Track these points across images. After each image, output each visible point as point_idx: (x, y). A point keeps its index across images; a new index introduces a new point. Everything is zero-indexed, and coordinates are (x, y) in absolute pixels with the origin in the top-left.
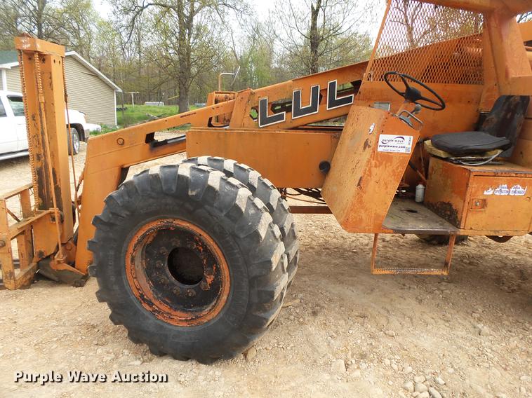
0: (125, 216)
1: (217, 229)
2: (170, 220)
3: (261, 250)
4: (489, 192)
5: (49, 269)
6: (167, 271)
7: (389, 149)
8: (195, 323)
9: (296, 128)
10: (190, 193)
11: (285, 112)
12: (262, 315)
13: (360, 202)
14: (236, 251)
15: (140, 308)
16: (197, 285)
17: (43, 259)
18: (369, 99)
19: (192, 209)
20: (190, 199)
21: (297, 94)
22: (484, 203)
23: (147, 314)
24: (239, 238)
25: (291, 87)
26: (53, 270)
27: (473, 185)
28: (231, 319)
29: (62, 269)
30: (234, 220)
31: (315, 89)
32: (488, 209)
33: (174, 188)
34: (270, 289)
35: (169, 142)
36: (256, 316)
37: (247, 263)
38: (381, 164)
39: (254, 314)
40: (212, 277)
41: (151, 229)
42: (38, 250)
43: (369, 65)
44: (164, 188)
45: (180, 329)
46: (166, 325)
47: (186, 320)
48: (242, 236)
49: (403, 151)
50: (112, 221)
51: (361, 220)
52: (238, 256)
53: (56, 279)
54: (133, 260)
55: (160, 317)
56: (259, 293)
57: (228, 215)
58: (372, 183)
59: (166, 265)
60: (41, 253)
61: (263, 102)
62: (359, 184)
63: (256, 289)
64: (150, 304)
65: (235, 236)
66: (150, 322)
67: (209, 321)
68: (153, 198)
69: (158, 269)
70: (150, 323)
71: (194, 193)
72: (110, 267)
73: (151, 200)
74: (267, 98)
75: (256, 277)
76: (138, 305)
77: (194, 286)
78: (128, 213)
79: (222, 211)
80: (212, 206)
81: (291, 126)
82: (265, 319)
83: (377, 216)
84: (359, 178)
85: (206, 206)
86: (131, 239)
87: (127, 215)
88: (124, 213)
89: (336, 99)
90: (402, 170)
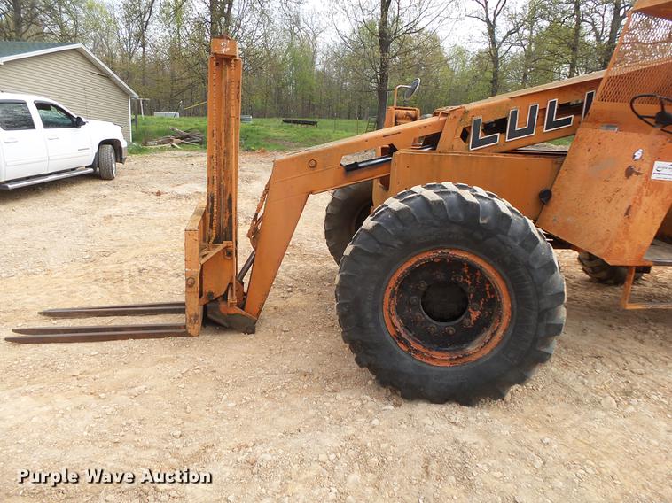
0: (396, 246)
1: (507, 259)
2: (446, 251)
3: (553, 282)
5: (217, 313)
6: (421, 308)
8: (459, 362)
9: (506, 152)
10: (481, 222)
11: (498, 134)
12: (546, 350)
13: (626, 232)
14: (528, 283)
15: (396, 348)
16: (457, 321)
17: (211, 301)
18: (597, 122)
19: (481, 238)
20: (481, 228)
21: (514, 113)
23: (403, 354)
24: (533, 268)
25: (508, 105)
26: (222, 314)
28: (511, 355)
29: (233, 312)
30: (531, 250)
31: (534, 109)
33: (461, 215)
35: (360, 165)
36: (539, 351)
37: (538, 295)
39: (538, 349)
40: (478, 312)
41: (421, 261)
42: (207, 291)
44: (450, 216)
45: (442, 369)
46: (424, 365)
47: (451, 360)
48: (536, 266)
50: (379, 252)
51: (624, 251)
52: (529, 287)
53: (226, 324)
55: (417, 357)
56: (548, 326)
57: (522, 245)
58: (640, 212)
59: (420, 301)
60: (211, 294)
61: (477, 122)
62: (627, 214)
63: (545, 323)
64: (407, 344)
65: (528, 267)
66: (408, 362)
67: (478, 359)
68: (436, 226)
69: (411, 305)
70: (408, 364)
71: (485, 222)
72: (368, 303)
73: (433, 229)
74: (481, 118)
75: (546, 310)
76: (393, 344)
77: (452, 323)
78: (401, 243)
79: (516, 241)
80: (506, 234)
81: (504, 149)
82: (548, 354)
83: (640, 248)
84: (627, 207)
85: (500, 236)
87: (399, 245)
88: (397, 243)
89: (554, 120)
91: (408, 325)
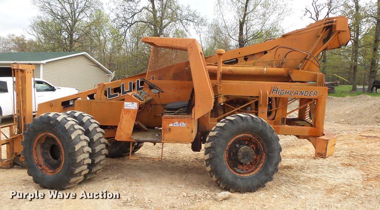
4: (171, 125)
6: (49, 154)
7: (129, 108)
9: (123, 100)
11: (118, 93)
12: (74, 168)
14: (64, 143)
15: (37, 168)
21: (123, 85)
22: (170, 129)
23: (39, 170)
25: (120, 82)
27: (164, 123)
31: (131, 83)
32: (172, 132)
34: (75, 158)
37: (67, 148)
38: (126, 113)
43: (147, 73)
45: (49, 176)
46: (44, 174)
48: (66, 138)
49: (134, 108)
54: (35, 148)
55: (43, 172)
58: (124, 121)
59: (49, 152)
61: (109, 89)
63: (71, 158)
64: (41, 166)
70: (40, 174)
71: (52, 122)
74: (110, 87)
75: (70, 153)
76: (36, 166)
79: (60, 129)
81: (121, 99)
82: (74, 170)
83: (128, 134)
85: (55, 127)
86: (35, 141)
88: (32, 130)
89: (140, 87)
90: (135, 116)
91: (46, 160)
